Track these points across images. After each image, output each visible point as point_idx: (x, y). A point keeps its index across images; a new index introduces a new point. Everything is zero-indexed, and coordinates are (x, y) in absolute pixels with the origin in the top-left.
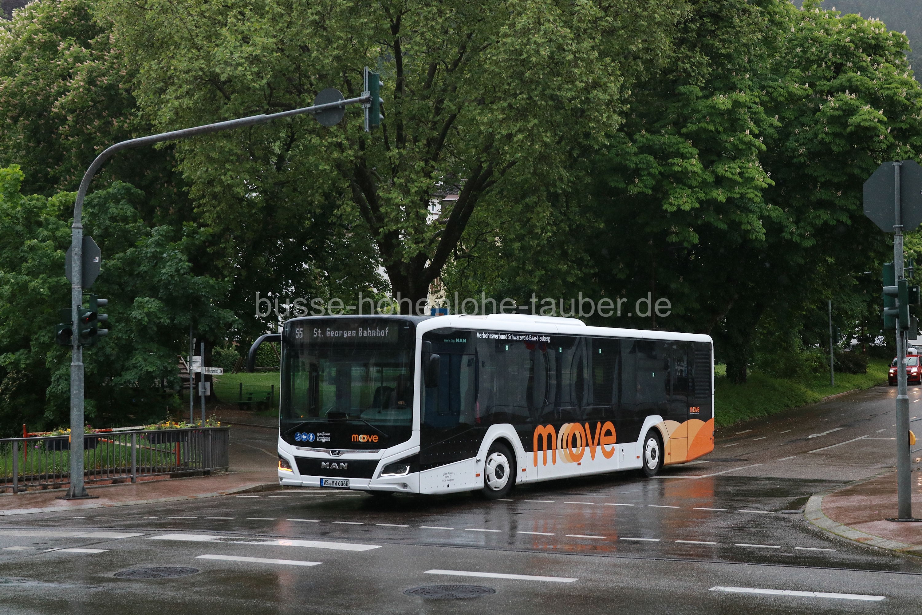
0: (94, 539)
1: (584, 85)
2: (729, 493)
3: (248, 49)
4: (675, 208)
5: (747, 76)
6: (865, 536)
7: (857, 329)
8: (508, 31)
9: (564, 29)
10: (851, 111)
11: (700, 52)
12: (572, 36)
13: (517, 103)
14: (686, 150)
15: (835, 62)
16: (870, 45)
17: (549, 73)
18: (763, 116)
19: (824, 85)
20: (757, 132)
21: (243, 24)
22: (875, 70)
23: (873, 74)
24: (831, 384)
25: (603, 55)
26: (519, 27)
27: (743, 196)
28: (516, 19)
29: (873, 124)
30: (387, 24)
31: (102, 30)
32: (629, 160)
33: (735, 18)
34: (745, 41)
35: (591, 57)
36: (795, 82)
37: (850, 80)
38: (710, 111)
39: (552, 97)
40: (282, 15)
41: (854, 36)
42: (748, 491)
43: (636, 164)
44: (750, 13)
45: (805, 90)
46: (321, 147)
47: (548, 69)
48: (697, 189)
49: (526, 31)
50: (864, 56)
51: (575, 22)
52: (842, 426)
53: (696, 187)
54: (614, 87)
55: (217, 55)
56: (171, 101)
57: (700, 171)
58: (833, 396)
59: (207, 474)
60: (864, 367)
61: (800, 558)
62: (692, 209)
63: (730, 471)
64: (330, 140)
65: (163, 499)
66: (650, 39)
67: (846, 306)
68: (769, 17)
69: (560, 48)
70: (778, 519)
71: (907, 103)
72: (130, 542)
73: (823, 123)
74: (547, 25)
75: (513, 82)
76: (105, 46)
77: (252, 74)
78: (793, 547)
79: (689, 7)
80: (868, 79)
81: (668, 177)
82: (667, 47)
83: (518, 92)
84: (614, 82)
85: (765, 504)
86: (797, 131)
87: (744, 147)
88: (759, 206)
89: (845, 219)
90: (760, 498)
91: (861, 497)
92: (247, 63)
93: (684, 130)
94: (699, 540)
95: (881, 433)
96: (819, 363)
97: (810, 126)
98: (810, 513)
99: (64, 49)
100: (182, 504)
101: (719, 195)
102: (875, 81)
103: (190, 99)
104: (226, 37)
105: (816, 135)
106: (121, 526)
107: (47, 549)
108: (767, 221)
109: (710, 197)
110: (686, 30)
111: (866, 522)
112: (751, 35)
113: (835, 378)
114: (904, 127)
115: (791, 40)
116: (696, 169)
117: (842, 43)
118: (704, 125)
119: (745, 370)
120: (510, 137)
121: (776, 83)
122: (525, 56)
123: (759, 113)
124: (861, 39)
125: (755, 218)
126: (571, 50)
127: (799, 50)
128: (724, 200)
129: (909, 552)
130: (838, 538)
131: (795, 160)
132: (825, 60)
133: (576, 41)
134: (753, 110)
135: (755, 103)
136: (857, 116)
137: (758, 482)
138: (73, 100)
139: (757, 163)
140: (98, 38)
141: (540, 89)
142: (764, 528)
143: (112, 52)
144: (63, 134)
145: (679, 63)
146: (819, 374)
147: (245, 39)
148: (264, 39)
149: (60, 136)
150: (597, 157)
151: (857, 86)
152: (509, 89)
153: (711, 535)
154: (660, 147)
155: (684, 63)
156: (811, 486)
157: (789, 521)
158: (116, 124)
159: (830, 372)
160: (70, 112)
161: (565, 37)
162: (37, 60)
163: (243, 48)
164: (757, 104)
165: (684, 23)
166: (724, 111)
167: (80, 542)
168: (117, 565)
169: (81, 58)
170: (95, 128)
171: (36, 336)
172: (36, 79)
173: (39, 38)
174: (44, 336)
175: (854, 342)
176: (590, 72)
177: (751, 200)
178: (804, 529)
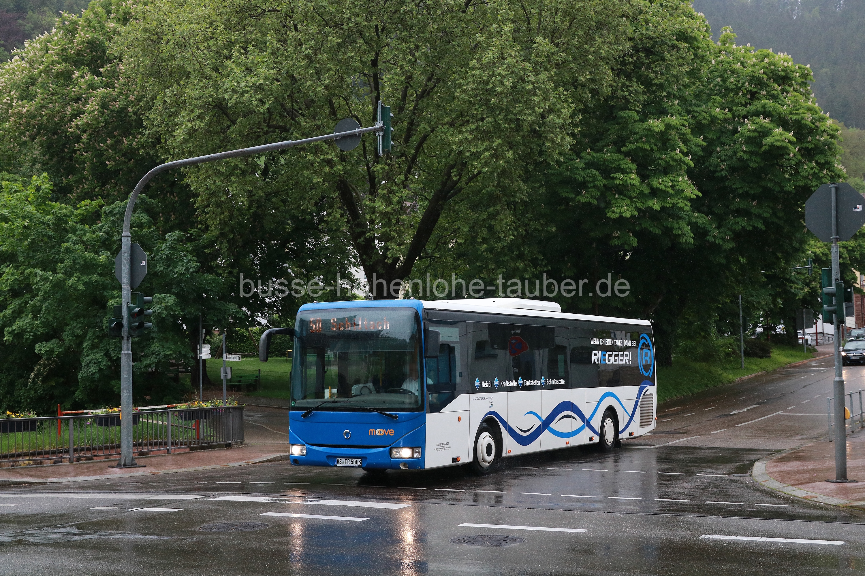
1: (542, 110)
2: (682, 460)
3: (251, 80)
4: (617, 215)
5: (676, 102)
6: (810, 494)
7: (761, 319)
8: (476, 64)
9: (524, 63)
10: (765, 133)
11: (637, 82)
12: (531, 69)
13: (484, 126)
14: (627, 166)
15: (751, 90)
16: (779, 76)
17: (511, 100)
18: (690, 137)
19: (743, 110)
20: (685, 151)
21: (247, 58)
22: (785, 98)
23: (783, 101)
24: (741, 367)
25: (557, 85)
26: (486, 62)
27: (674, 205)
28: (483, 54)
29: (784, 144)
31: (109, 61)
32: (576, 174)
33: (666, 53)
34: (675, 73)
35: (548, 87)
36: (717, 107)
37: (764, 106)
38: (646, 132)
39: (514, 121)
40: (279, 49)
41: (767, 68)
42: (698, 458)
43: (584, 177)
44: (679, 49)
45: (726, 114)
46: (314, 163)
47: (511, 97)
48: (635, 200)
49: (492, 65)
50: (776, 86)
51: (533, 56)
52: (758, 403)
53: (635, 197)
54: (567, 112)
55: (226, 84)
56: (185, 123)
57: (638, 184)
58: (745, 378)
59: (229, 446)
60: (769, 353)
61: (763, 512)
62: (632, 216)
63: (675, 442)
64: (322, 157)
66: (596, 71)
67: (754, 299)
68: (694, 51)
69: (522, 79)
70: (732, 481)
71: (813, 126)
73: (741, 143)
74: (509, 60)
75: (480, 108)
76: (114, 74)
77: (256, 100)
78: (753, 503)
80: (779, 106)
81: (611, 188)
82: (610, 78)
83: (484, 116)
84: (567, 108)
85: (716, 469)
86: (718, 149)
87: (675, 164)
88: (688, 214)
89: (760, 225)
90: (710, 465)
91: (797, 463)
92: (252, 91)
93: (624, 149)
94: (674, 499)
95: (793, 409)
96: (732, 349)
97: (730, 145)
98: (757, 476)
99: (78, 77)
100: (217, 471)
101: (654, 204)
102: (785, 107)
103: (202, 122)
104: (233, 69)
105: (735, 153)
106: (183, 489)
107: (129, 508)
108: (694, 227)
109: (647, 206)
110: (624, 63)
111: (809, 483)
112: (680, 68)
113: (745, 362)
114: (810, 147)
115: (712, 71)
116: (634, 183)
117: (757, 75)
118: (640, 145)
119: (670, 356)
120: (477, 156)
121: (701, 108)
122: (490, 86)
123: (687, 134)
124: (772, 71)
125: (685, 224)
126: (530, 81)
127: (719, 79)
128: (659, 209)
129: (851, 507)
130: (788, 496)
131: (717, 174)
132: (743, 88)
133: (534, 73)
134: (682, 132)
135: (683, 125)
136: (770, 137)
137: (703, 451)
138: (87, 122)
139: (686, 177)
140: (108, 67)
141: (503, 113)
142: (723, 488)
143: (121, 80)
144: (79, 150)
145: (619, 91)
146: (732, 359)
147: (249, 70)
148: (266, 70)
149: (75, 151)
150: (550, 171)
151: (770, 112)
152: (477, 114)
153: (680, 494)
154: (604, 164)
155: (624, 91)
156: (750, 454)
157: (742, 483)
158: (126, 142)
159: (740, 357)
160: (85, 132)
161: (525, 69)
162: (51, 85)
163: (248, 78)
164: (685, 127)
165: (623, 57)
166: (657, 133)
167: (153, 503)
168: (197, 522)
169: (94, 85)
170: (107, 146)
171: (69, 327)
172: (51, 103)
173: (57, 68)
174: (75, 327)
175: (759, 330)
176: (546, 99)
177: (681, 209)
178: (757, 490)
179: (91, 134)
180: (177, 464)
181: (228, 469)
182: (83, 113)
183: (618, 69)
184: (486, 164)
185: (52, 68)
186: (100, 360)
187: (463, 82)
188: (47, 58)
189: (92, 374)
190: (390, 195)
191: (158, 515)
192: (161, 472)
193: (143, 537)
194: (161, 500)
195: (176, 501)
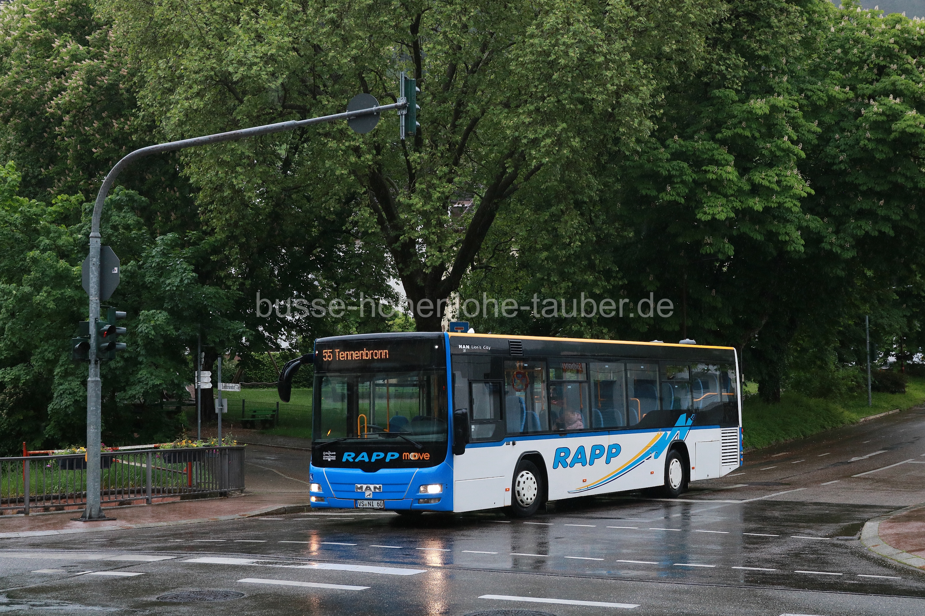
0: (125, 562)
1: (615, 87)
2: (777, 518)
3: (261, 49)
4: (709, 217)
5: (785, 78)
7: (895, 346)
8: (535, 31)
9: (595, 29)
10: (895, 116)
11: (736, 54)
12: (603, 37)
13: (545, 107)
14: (722, 157)
15: (878, 64)
16: (915, 46)
17: (578, 75)
18: (802, 121)
19: (868, 89)
20: (795, 138)
21: (257, 22)
22: (921, 73)
23: (918, 77)
24: (868, 405)
25: (635, 56)
26: (547, 28)
27: (780, 205)
28: (544, 19)
29: (919, 131)
30: (407, 23)
31: (99, 26)
32: (660, 167)
33: (773, 18)
34: (783, 42)
35: (623, 59)
36: (836, 84)
37: (893, 84)
38: (746, 116)
39: (582, 101)
40: (297, 12)
41: (899, 36)
42: (797, 516)
43: (669, 171)
44: (789, 13)
45: (847, 93)
46: (338, 152)
47: (578, 71)
48: (732, 198)
49: (554, 32)
50: (910, 58)
51: (606, 22)
52: (884, 449)
53: (731, 195)
54: (646, 91)
55: (230, 54)
56: (180, 102)
57: (735, 179)
58: (872, 417)
59: (224, 495)
60: (904, 387)
61: (865, 585)
62: (727, 218)
63: (773, 495)
64: (347, 144)
65: (184, 522)
66: (684, 40)
67: (885, 321)
68: (808, 16)
69: (591, 49)
70: (834, 545)
72: (164, 565)
73: (865, 129)
74: (576, 25)
75: (540, 84)
76: (104, 42)
77: (267, 74)
78: (855, 574)
79: (725, 7)
80: (914, 83)
81: (702, 184)
82: (702, 49)
83: (546, 95)
84: (647, 85)
85: (818, 530)
86: (837, 136)
87: (782, 154)
88: (797, 216)
89: (888, 230)
90: (811, 524)
91: (920, 524)
92: (262, 63)
93: (719, 136)
94: (756, 566)
96: (857, 382)
97: (851, 132)
98: (867, 540)
99: (60, 46)
100: (203, 526)
101: (756, 204)
102: (921, 85)
103: (201, 100)
104: (239, 36)
105: (857, 141)
106: (149, 548)
107: (78, 572)
108: (806, 232)
109: (746, 206)
110: (721, 30)
112: (790, 36)
113: (872, 398)
115: (831, 41)
116: (731, 177)
117: (885, 44)
118: (739, 131)
119: (778, 390)
120: (535, 142)
121: (816, 86)
122: (553, 57)
123: (798, 118)
124: (906, 40)
125: (793, 229)
126: (601, 52)
127: (839, 51)
128: (761, 210)
130: (901, 565)
131: (835, 167)
132: (868, 62)
133: (606, 42)
134: (792, 115)
135: (793, 107)
136: (902, 122)
137: (805, 507)
138: (70, 101)
139: (795, 171)
140: (96, 34)
141: (569, 92)
142: (821, 554)
143: (111, 49)
144: (59, 135)
145: (714, 65)
146: (855, 394)
147: (259, 38)
148: (279, 38)
149: (56, 137)
150: (628, 163)
151: (901, 90)
152: (536, 91)
153: (767, 561)
154: (694, 154)
155: (719, 65)
156: (863, 512)
157: (847, 548)
158: (116, 125)
159: (867, 391)
160: (68, 113)
161: (596, 38)
162: (28, 56)
163: (257, 47)
164: (795, 108)
165: (720, 23)
166: (761, 117)
167: (111, 565)
168: (157, 589)
169: (79, 56)
170: (94, 130)
171: (39, 351)
172: (29, 78)
173: (34, 35)
174: (46, 350)
175: (892, 359)
176: (622, 74)
177: (789, 210)
178: (864, 556)
179: (74, 116)
180: (156, 517)
181: (218, 523)
182: (65, 90)
183: (714, 38)
184: (548, 153)
185: (29, 36)
186: (76, 390)
187: (521, 52)
188: (23, 23)
189: (66, 407)
190: (430, 190)
191: (112, 580)
192: (134, 526)
193: (85, 608)
194: (121, 562)
195: (139, 563)
